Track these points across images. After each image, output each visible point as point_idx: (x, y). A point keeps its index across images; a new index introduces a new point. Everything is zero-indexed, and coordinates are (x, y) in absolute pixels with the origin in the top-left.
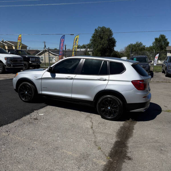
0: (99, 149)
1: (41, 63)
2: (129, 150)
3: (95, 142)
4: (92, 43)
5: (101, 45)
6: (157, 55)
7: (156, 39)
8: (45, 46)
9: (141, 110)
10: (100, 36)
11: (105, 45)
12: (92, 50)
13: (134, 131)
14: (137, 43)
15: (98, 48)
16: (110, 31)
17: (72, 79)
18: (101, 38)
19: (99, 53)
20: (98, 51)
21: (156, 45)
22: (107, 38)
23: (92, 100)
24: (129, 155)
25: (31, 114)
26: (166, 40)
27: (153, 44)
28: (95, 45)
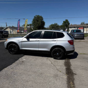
0: (60, 72)
1: (9, 34)
2: (73, 71)
3: (57, 69)
4: (33, 23)
5: (38, 25)
6: (67, 29)
7: (64, 22)
8: (7, 25)
9: (72, 54)
10: (37, 20)
11: (40, 24)
12: (33, 27)
13: (71, 63)
14: (55, 23)
15: (36, 26)
16: (42, 18)
17: (38, 41)
18: (37, 21)
19: (37, 28)
20: (36, 27)
21: (64, 25)
22: (41, 21)
23: (49, 51)
24: (74, 73)
25: (19, 60)
26: (68, 22)
27: (62, 24)
28: (34, 25)
